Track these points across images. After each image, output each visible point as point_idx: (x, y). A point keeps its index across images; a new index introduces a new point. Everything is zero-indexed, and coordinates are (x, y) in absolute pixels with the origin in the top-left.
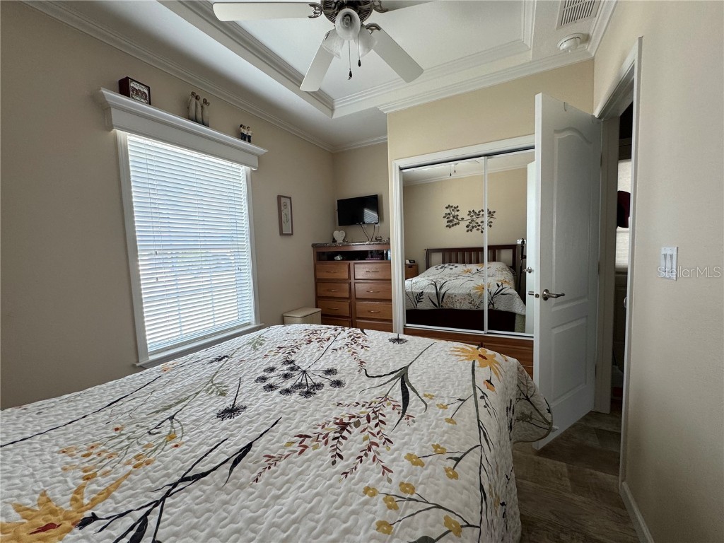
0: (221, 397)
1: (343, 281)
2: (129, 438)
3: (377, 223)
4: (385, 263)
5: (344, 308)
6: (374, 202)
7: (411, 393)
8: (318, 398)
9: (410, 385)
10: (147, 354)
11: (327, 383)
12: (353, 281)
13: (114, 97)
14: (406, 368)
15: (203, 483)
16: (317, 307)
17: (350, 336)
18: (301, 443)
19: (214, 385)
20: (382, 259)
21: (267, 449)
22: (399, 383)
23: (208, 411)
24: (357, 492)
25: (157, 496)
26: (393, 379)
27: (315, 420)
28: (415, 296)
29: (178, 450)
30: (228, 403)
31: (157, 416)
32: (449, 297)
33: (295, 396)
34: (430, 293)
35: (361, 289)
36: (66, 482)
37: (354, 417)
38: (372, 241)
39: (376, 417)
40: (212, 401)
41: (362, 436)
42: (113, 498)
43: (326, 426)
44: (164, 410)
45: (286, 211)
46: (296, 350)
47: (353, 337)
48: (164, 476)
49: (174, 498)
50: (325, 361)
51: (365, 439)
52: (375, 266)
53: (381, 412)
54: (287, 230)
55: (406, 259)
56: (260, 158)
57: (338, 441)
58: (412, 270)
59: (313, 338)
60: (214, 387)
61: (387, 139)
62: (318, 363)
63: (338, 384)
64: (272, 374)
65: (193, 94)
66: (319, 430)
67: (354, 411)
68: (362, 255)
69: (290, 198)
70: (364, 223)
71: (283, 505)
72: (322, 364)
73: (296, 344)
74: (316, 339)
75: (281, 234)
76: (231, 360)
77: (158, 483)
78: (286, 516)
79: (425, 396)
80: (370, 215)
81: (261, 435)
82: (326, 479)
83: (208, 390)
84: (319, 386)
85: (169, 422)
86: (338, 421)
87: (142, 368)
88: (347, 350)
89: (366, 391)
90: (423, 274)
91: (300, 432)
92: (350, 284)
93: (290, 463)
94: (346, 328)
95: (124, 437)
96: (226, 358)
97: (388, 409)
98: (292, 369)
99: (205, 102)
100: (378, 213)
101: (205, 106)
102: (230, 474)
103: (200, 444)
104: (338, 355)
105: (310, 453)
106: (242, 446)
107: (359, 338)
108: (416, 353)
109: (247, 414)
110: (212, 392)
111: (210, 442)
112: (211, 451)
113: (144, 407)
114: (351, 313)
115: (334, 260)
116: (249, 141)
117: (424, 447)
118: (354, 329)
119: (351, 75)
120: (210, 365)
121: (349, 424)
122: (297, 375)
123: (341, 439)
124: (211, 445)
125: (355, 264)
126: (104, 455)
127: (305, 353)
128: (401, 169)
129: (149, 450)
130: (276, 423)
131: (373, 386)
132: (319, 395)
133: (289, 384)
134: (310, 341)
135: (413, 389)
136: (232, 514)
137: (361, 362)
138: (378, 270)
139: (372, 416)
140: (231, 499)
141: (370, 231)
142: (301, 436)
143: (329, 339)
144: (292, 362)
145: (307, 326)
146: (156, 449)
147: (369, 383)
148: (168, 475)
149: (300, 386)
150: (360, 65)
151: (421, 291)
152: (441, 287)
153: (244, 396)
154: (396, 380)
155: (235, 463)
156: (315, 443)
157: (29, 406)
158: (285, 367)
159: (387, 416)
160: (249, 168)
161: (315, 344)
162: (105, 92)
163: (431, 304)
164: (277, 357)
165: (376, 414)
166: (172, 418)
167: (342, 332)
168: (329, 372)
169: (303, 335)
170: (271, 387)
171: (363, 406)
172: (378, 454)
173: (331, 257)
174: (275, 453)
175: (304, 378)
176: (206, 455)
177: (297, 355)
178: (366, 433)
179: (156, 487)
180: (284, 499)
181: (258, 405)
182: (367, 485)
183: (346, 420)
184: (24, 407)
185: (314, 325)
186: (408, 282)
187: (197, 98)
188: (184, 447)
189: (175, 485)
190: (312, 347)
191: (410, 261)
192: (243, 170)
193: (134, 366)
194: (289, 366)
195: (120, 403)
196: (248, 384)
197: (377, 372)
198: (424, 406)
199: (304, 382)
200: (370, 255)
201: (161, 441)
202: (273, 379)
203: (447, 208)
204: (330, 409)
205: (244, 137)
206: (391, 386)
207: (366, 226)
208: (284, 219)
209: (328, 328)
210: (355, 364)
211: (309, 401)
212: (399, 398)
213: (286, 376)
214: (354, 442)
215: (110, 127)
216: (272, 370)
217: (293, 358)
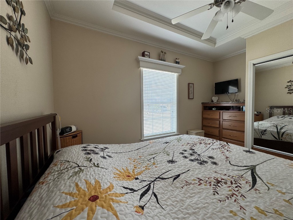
0: (168, 156)
1: (216, 120)
2: (143, 160)
3: (237, 93)
4: (242, 112)
5: (216, 132)
6: (236, 83)
7: (258, 179)
8: (205, 166)
9: (257, 175)
10: (144, 137)
11: (210, 162)
12: (221, 120)
13: (141, 58)
14: (255, 166)
15: (165, 181)
16: (202, 130)
17: (221, 145)
18: (199, 181)
19: (165, 151)
20: (240, 110)
21: (186, 178)
22: (250, 172)
23: (164, 159)
24: (226, 210)
25: (153, 180)
26: (245, 169)
27: (205, 175)
28: (260, 131)
29: (156, 168)
30: (171, 159)
31: (150, 156)
32: (287, 135)
33: (195, 163)
34: (272, 131)
35: (225, 124)
36: (131, 167)
37: (224, 179)
38: (233, 102)
39: (236, 184)
40: (165, 156)
41: (229, 189)
42: (141, 175)
43: (210, 179)
44: (151, 155)
45: (191, 89)
46: (195, 145)
47: (222, 145)
48: (153, 175)
49: (157, 182)
50: (208, 153)
51: (230, 191)
52: (234, 114)
53: (239, 182)
54: (191, 97)
55: (255, 111)
56: (182, 69)
57: (216, 187)
58: (259, 117)
59: (202, 142)
60: (165, 152)
61: (246, 50)
62: (205, 152)
63: (215, 163)
64: (186, 152)
65: (161, 51)
66: (207, 179)
67: (224, 177)
68: (227, 108)
69: (193, 84)
70: (229, 93)
71: (193, 200)
72: (207, 153)
73: (195, 143)
74: (204, 143)
75: (189, 98)
76: (170, 144)
77: (152, 176)
78: (194, 205)
79: (268, 183)
80: (232, 89)
81: (183, 173)
82: (211, 199)
83: (163, 152)
84: (206, 162)
85: (153, 159)
86: (216, 179)
87: (142, 141)
88: (219, 150)
89: (230, 171)
90: (266, 120)
91: (198, 177)
92: (220, 121)
93: (195, 187)
94: (218, 141)
95: (142, 160)
96: (169, 143)
97: (243, 182)
98: (194, 152)
99: (165, 53)
100: (238, 88)
101: (165, 54)
102: (173, 182)
103: (163, 169)
104: (215, 152)
105: (203, 186)
106: (177, 174)
107: (225, 146)
108: (262, 161)
109: (177, 164)
110: (165, 153)
111: (166, 169)
112: (166, 172)
113: (146, 152)
114: (220, 135)
115: (212, 110)
116: (179, 64)
117: (267, 207)
118: (222, 142)
119: (227, 27)
120: (163, 144)
121: (221, 181)
122: (196, 155)
123: (217, 186)
124: (166, 170)
125: (223, 112)
126: (138, 163)
127: (199, 147)
128: (254, 65)
129: (149, 165)
130: (188, 170)
131: (234, 169)
132: (206, 166)
133: (193, 158)
134: (201, 143)
135: (259, 177)
136: (175, 195)
137: (227, 157)
138: (236, 116)
139: (234, 182)
140: (174, 190)
141: (233, 97)
142: (199, 179)
143: (209, 144)
144: (193, 150)
145: (199, 137)
146: (150, 166)
147: (231, 168)
148: (155, 175)
149: (197, 160)
150: (233, 21)
151: (265, 129)
152: (281, 129)
153: (176, 158)
154: (248, 170)
155: (175, 179)
156: (205, 183)
157: (121, 145)
158: (191, 151)
159: (243, 185)
160: (178, 74)
161: (203, 145)
162: (139, 57)
163: (273, 137)
164: (187, 146)
165: (236, 182)
166: (154, 158)
167: (216, 142)
168: (210, 157)
169: (198, 140)
170: (185, 157)
171: (229, 176)
172: (238, 200)
173: (210, 108)
174: (189, 181)
175: (199, 157)
176: (165, 173)
177: (195, 147)
178: (230, 188)
179: (152, 177)
180: (193, 198)
181: (181, 162)
182: (232, 210)
183: (220, 179)
184: (120, 144)
185: (202, 137)
186: (256, 124)
187: (162, 52)
188: (158, 168)
189: (157, 178)
190: (202, 146)
191: (257, 112)
192: (176, 75)
193: (140, 140)
194: (192, 151)
195: (139, 149)
196: (177, 154)
197: (236, 164)
198: (267, 188)
199: (199, 158)
200: (232, 108)
201: (151, 164)
202: (186, 154)
203: (288, 82)
204: (211, 173)
205: (177, 63)
206: (245, 172)
207: (230, 94)
208: (190, 92)
209: (209, 139)
210: (224, 157)
211: (202, 167)
212: (250, 179)
213: (191, 155)
214: (224, 190)
215: (139, 67)
216: (186, 151)
217: (194, 148)
